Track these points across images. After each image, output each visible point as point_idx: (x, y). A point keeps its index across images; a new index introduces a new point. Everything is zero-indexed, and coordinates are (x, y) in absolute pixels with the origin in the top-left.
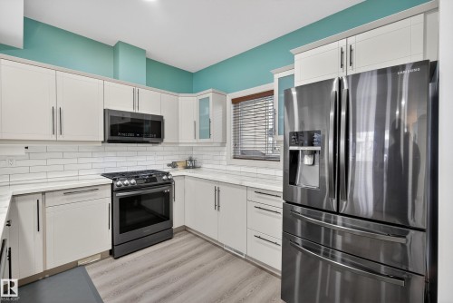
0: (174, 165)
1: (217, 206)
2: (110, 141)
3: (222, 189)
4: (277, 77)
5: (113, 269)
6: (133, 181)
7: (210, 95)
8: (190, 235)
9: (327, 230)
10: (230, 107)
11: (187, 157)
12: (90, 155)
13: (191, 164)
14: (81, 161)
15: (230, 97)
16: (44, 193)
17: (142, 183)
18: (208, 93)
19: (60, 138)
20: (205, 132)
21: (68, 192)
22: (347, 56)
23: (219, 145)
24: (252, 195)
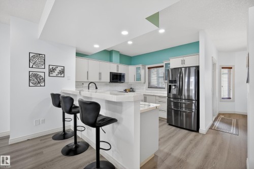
3: (147, 97)
4: (165, 63)
7: (141, 66)
9: (181, 103)
10: (147, 70)
11: (130, 88)
13: (132, 90)
15: (147, 67)
18: (140, 66)
19: (101, 81)
20: (139, 79)
22: (183, 62)
23: (143, 83)
24: (157, 98)
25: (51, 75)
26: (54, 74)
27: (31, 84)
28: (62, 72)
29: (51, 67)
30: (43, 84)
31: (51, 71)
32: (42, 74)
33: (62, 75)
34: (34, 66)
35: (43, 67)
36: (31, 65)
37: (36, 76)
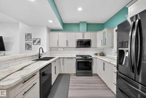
0: (96, 54)
1: (104, 69)
2: (77, 47)
5: (75, 78)
6: (81, 57)
8: (98, 77)
11: (101, 52)
12: (74, 50)
13: (102, 55)
14: (72, 52)
16: (64, 58)
17: (83, 58)
18: (106, 30)
19: (68, 47)
21: (68, 58)
23: (110, 48)
25: (34, 44)
26: (35, 43)
27: (26, 49)
28: (39, 42)
29: (34, 40)
30: (30, 49)
31: (34, 42)
32: (30, 44)
33: (39, 44)
34: (27, 40)
35: (30, 40)
36: (26, 39)
37: (28, 45)
